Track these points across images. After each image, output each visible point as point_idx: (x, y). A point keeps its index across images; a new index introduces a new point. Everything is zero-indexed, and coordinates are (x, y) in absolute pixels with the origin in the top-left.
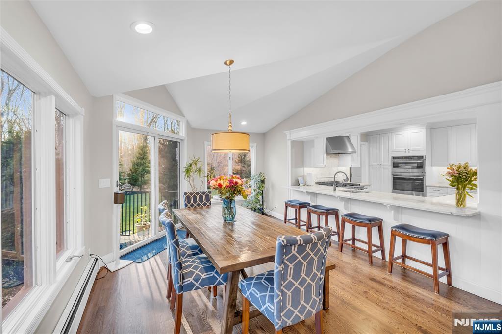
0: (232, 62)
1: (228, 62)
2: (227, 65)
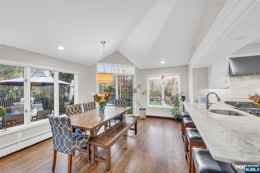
0: (105, 42)
1: (103, 42)
2: (103, 43)
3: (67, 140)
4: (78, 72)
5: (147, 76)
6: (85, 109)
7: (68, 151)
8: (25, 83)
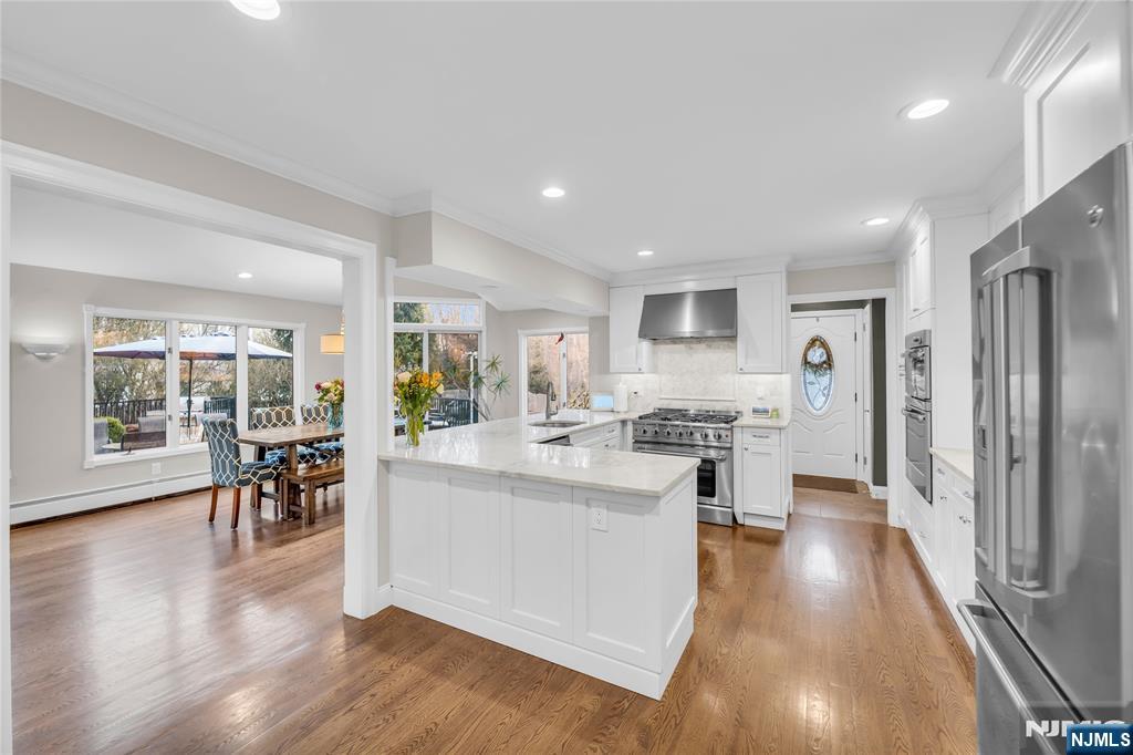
3: (231, 461)
4: (303, 325)
5: (519, 331)
6: (306, 419)
7: (232, 482)
8: (168, 355)
